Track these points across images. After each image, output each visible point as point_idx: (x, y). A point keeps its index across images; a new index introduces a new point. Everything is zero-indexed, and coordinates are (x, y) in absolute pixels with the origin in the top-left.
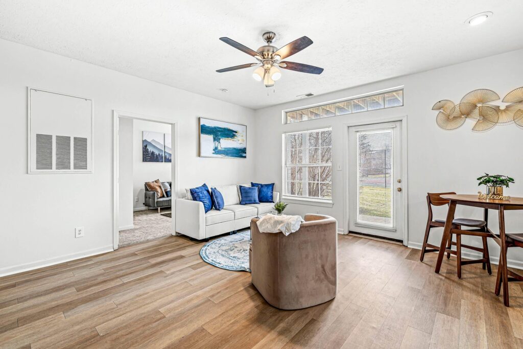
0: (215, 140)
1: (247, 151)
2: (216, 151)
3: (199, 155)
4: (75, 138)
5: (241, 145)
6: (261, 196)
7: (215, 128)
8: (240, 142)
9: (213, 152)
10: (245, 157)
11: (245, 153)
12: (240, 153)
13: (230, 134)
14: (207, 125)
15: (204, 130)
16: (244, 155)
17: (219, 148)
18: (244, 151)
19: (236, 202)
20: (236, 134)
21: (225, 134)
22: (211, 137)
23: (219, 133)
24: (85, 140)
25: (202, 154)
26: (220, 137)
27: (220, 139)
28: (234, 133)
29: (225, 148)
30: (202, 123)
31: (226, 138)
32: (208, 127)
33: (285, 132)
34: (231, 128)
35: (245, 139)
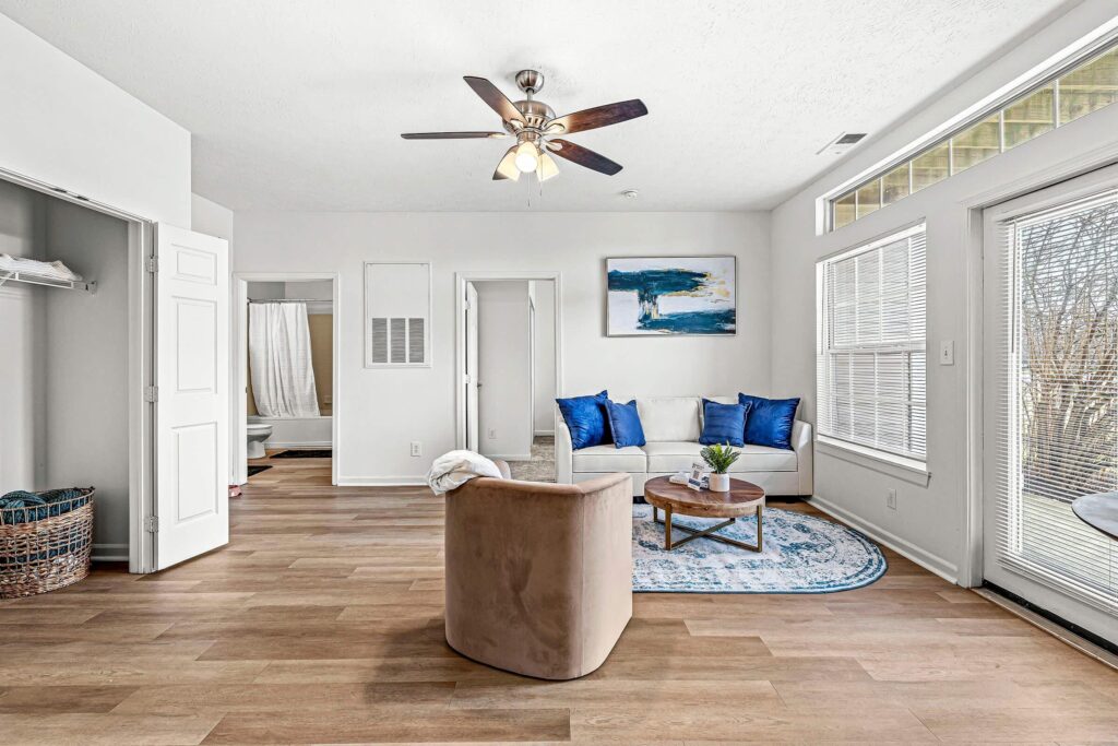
0: (642, 299)
1: (739, 317)
2: (647, 322)
3: (605, 333)
4: (411, 320)
5: (719, 303)
6: (752, 428)
7: (643, 273)
8: (715, 297)
9: (639, 324)
10: (733, 332)
11: (734, 322)
12: (719, 322)
13: (684, 281)
14: (623, 270)
15: (616, 281)
16: (730, 327)
17: (655, 316)
18: (729, 316)
19: (686, 436)
20: (704, 279)
21: (670, 284)
22: (634, 295)
23: (655, 284)
24: (421, 321)
25: (611, 333)
26: (656, 292)
27: (656, 297)
28: (697, 279)
29: (669, 315)
30: (610, 270)
31: (674, 293)
32: (626, 275)
33: (822, 259)
34: (686, 269)
35: (731, 289)
